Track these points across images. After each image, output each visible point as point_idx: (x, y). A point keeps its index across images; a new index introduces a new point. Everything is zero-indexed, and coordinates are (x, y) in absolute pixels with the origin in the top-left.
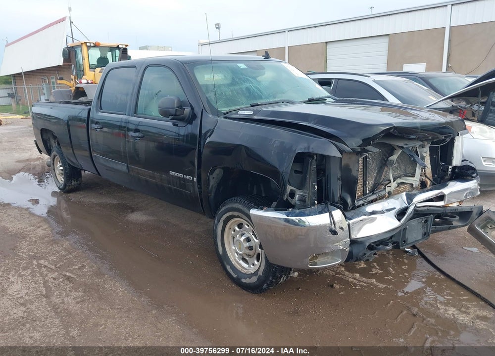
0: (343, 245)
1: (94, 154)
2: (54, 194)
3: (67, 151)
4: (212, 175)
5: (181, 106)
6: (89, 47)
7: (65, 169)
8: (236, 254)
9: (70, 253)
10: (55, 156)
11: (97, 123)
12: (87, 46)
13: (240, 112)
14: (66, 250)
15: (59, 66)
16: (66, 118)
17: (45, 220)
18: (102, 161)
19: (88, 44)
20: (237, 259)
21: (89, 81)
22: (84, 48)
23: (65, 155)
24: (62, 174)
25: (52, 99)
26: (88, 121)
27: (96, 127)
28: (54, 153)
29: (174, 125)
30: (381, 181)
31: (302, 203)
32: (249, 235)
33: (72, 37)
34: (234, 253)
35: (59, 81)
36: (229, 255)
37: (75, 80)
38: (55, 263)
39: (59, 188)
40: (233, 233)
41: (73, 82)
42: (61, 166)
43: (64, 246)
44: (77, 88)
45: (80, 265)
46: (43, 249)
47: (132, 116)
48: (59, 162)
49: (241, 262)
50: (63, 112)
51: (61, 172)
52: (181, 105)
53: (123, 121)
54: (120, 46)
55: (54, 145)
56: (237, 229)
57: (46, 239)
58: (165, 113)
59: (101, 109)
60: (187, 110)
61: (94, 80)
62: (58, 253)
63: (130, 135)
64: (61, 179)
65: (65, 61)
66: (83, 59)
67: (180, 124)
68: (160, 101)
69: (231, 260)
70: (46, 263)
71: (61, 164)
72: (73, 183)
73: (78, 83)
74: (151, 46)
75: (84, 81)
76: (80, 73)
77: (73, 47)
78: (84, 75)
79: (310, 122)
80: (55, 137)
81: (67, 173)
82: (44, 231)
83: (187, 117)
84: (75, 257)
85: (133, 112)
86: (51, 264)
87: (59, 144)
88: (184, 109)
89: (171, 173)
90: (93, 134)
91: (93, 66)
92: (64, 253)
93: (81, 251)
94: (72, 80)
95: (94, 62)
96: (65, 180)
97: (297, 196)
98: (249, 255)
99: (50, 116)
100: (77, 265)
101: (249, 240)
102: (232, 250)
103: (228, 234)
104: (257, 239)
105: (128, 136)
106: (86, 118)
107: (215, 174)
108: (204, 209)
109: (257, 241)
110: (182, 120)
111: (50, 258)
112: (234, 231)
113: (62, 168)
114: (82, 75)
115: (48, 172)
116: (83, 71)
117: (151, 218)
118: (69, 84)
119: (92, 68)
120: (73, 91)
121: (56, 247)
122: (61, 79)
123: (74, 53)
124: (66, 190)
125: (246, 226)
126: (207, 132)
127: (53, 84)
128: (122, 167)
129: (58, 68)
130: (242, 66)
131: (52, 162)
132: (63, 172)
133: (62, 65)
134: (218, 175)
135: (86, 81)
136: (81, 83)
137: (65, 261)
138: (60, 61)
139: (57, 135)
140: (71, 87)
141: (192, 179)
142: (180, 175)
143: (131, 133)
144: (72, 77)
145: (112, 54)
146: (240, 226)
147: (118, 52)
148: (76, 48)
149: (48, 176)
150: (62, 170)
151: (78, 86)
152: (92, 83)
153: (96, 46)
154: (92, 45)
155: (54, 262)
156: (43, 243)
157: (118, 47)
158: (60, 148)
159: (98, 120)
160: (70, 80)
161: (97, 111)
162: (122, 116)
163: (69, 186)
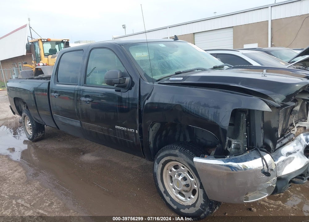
0: (272, 183)
1: (54, 115)
2: (25, 142)
3: (33, 112)
4: (151, 128)
5: (122, 77)
6: (43, 42)
7: (32, 125)
8: (173, 189)
9: (41, 192)
10: (25, 116)
11: (55, 92)
12: (42, 42)
13: (171, 79)
14: (37, 190)
15: (23, 56)
16: (32, 90)
17: (20, 164)
18: (60, 119)
19: (43, 40)
20: (174, 193)
21: (45, 64)
22: (40, 43)
23: (32, 115)
24: (31, 129)
25: (20, 77)
26: (48, 90)
27: (55, 94)
28: (24, 114)
29: (116, 91)
30: (288, 127)
31: (237, 150)
32: (185, 175)
33: (31, 37)
34: (171, 188)
35: (24, 65)
36: (167, 190)
37: (35, 64)
38: (30, 202)
39: (29, 139)
40: (170, 172)
41: (34, 65)
42: (29, 123)
43: (36, 186)
44: (37, 69)
45: (49, 202)
46: (20, 189)
47: (83, 86)
48: (28, 120)
49: (179, 196)
50: (29, 85)
51: (30, 127)
52: (123, 75)
53: (75, 89)
54: (64, 41)
55: (24, 108)
56: (173, 169)
57: (22, 181)
58: (110, 83)
59: (58, 82)
60: (128, 79)
61: (48, 63)
62: (31, 192)
63: (82, 100)
64: (30, 132)
65: (27, 52)
66: (40, 50)
67: (122, 90)
68: (105, 74)
69: (170, 194)
70: (23, 203)
71: (29, 122)
72: (39, 135)
73: (37, 66)
74: (82, 41)
75: (41, 64)
76: (38, 59)
77: (32, 43)
78: (41, 60)
79: (238, 84)
80: (24, 103)
81: (34, 128)
82: (19, 174)
83: (128, 84)
84: (45, 195)
85: (84, 83)
86: (26, 202)
87: (27, 108)
88: (125, 79)
89: (117, 127)
90: (53, 100)
91: (47, 54)
92: (36, 192)
93: (49, 189)
94: (33, 64)
95: (47, 51)
96: (33, 133)
97: (233, 145)
98: (186, 191)
99: (20, 88)
100: (47, 203)
101: (185, 179)
102: (170, 186)
103: (166, 174)
104: (192, 178)
105: (80, 100)
106: (47, 89)
107: (154, 128)
108: (145, 154)
109: (192, 180)
110: (124, 87)
111: (26, 197)
112: (171, 171)
113: (30, 124)
114: (39, 61)
115: (20, 127)
116: (40, 57)
117: (97, 158)
118: (31, 67)
119: (46, 55)
120: (34, 71)
121: (30, 188)
122: (26, 63)
123: (34, 47)
124: (34, 140)
125: (182, 168)
126: (146, 95)
127: (20, 67)
128: (77, 123)
129: (23, 57)
130: (162, 45)
131: (23, 121)
132: (31, 127)
133: (25, 55)
134: (156, 128)
135: (42, 64)
136: (39, 65)
137: (37, 199)
138: (24, 52)
139: (26, 102)
140: (32, 69)
141: (134, 131)
142: (124, 128)
143: (83, 99)
144: (33, 62)
145: (59, 46)
146: (176, 167)
147: (62, 45)
148: (35, 43)
149: (20, 129)
150: (30, 126)
151: (37, 67)
152: (46, 65)
153: (48, 41)
154: (45, 40)
155: (29, 200)
156: (20, 184)
157: (62, 42)
158: (29, 110)
159: (56, 90)
160: (31, 64)
161: (55, 83)
162: (75, 86)
163: (36, 137)
